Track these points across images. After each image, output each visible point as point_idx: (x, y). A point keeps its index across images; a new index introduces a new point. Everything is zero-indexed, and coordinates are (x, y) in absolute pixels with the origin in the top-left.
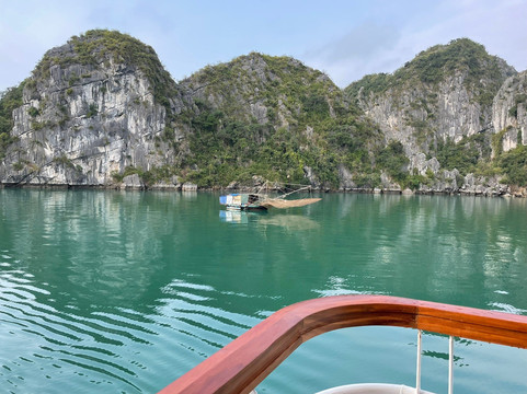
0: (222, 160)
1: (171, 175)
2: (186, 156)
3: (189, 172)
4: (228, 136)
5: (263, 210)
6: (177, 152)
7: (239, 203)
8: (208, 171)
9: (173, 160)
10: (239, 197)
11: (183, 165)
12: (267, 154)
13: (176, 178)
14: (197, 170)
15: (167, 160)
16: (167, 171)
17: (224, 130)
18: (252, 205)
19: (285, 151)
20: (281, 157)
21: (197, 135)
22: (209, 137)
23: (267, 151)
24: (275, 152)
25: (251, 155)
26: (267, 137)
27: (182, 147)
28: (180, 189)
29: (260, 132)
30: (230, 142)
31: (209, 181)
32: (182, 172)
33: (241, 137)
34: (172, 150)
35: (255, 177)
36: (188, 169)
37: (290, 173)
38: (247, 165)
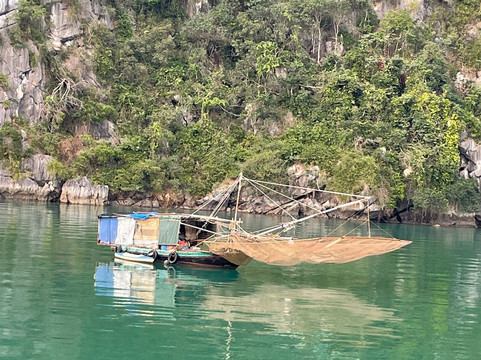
0: (196, 110)
1: (29, 154)
2: (82, 94)
3: (86, 143)
4: (222, 33)
5: (224, 268)
6: (53, 81)
7: (151, 243)
8: (146, 145)
9: (41, 105)
10: (153, 224)
11: (69, 124)
12: (344, 97)
13: (43, 162)
14: (115, 140)
15: (21, 105)
16: (17, 139)
17: (209, 16)
18: (195, 252)
19: (401, 90)
20: (386, 108)
21: (123, 30)
22: (159, 37)
23: (341, 85)
24: (369, 89)
25: (291, 98)
26: (349, 41)
27: (70, 64)
28: (54, 199)
29: (327, 24)
30: (225, 54)
31: (147, 177)
32: (66, 144)
33: (259, 37)
34: (38, 75)
35: (296, 170)
36: (83, 134)
37: (413, 158)
38: (274, 128)
